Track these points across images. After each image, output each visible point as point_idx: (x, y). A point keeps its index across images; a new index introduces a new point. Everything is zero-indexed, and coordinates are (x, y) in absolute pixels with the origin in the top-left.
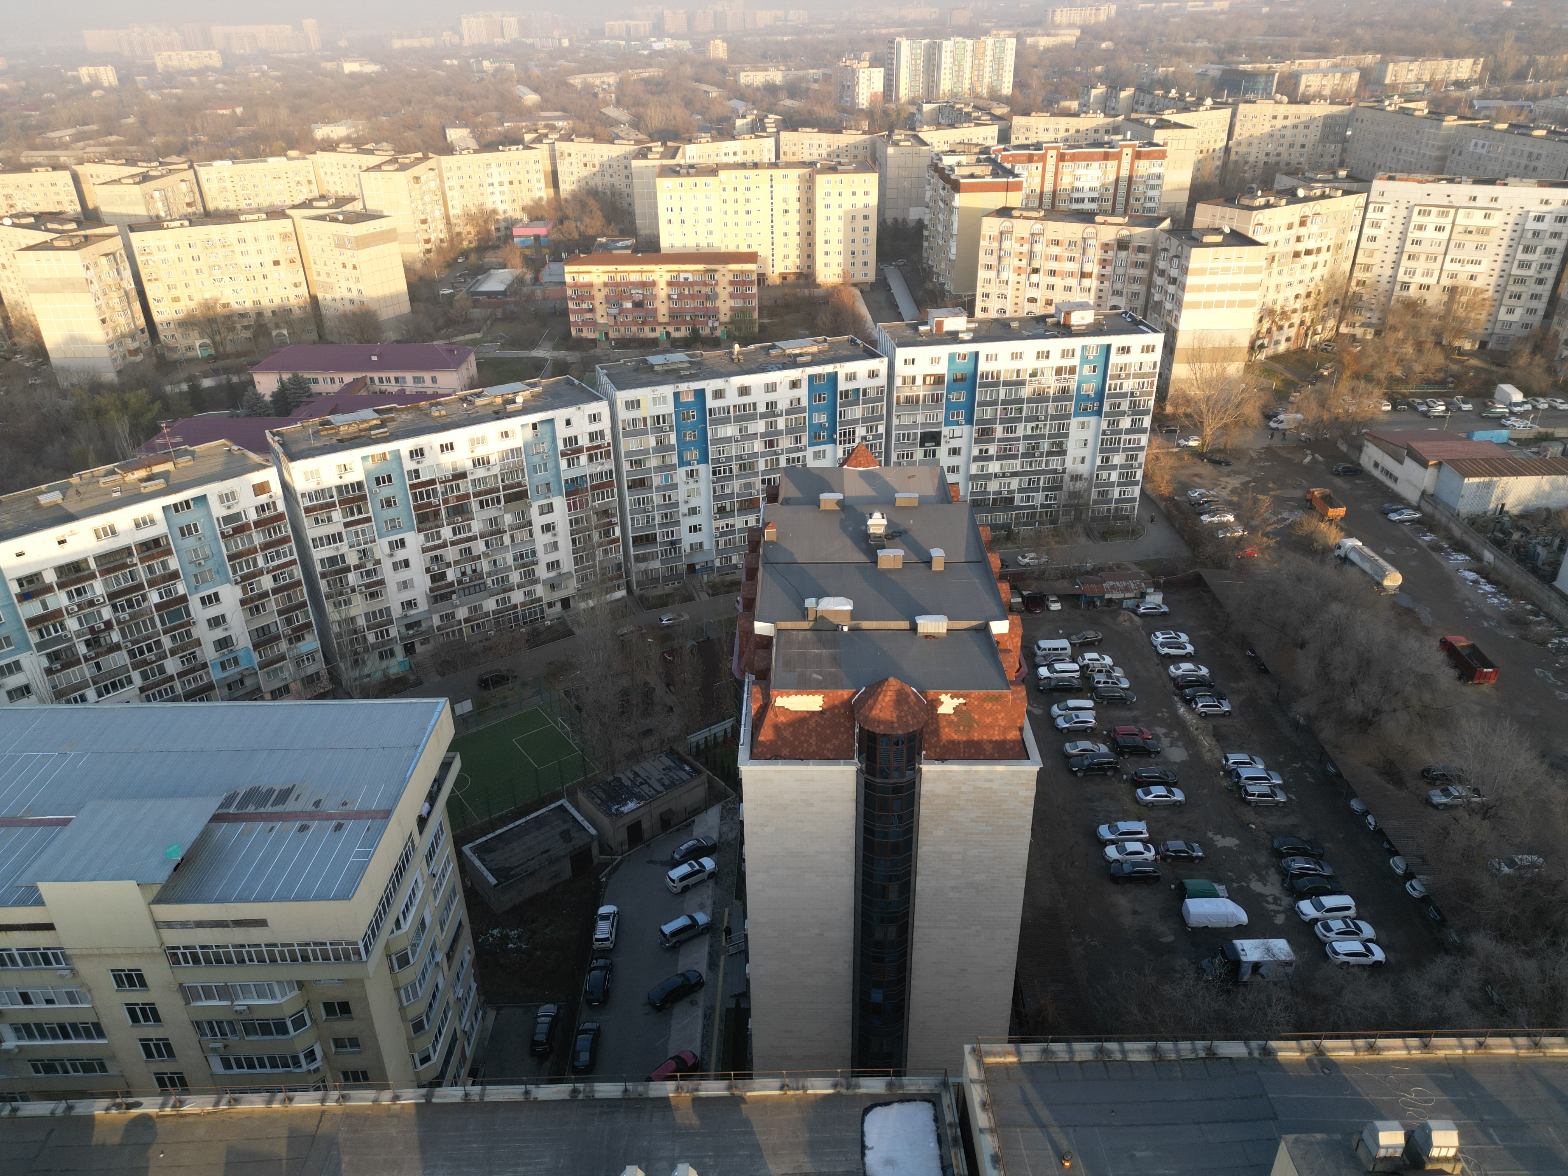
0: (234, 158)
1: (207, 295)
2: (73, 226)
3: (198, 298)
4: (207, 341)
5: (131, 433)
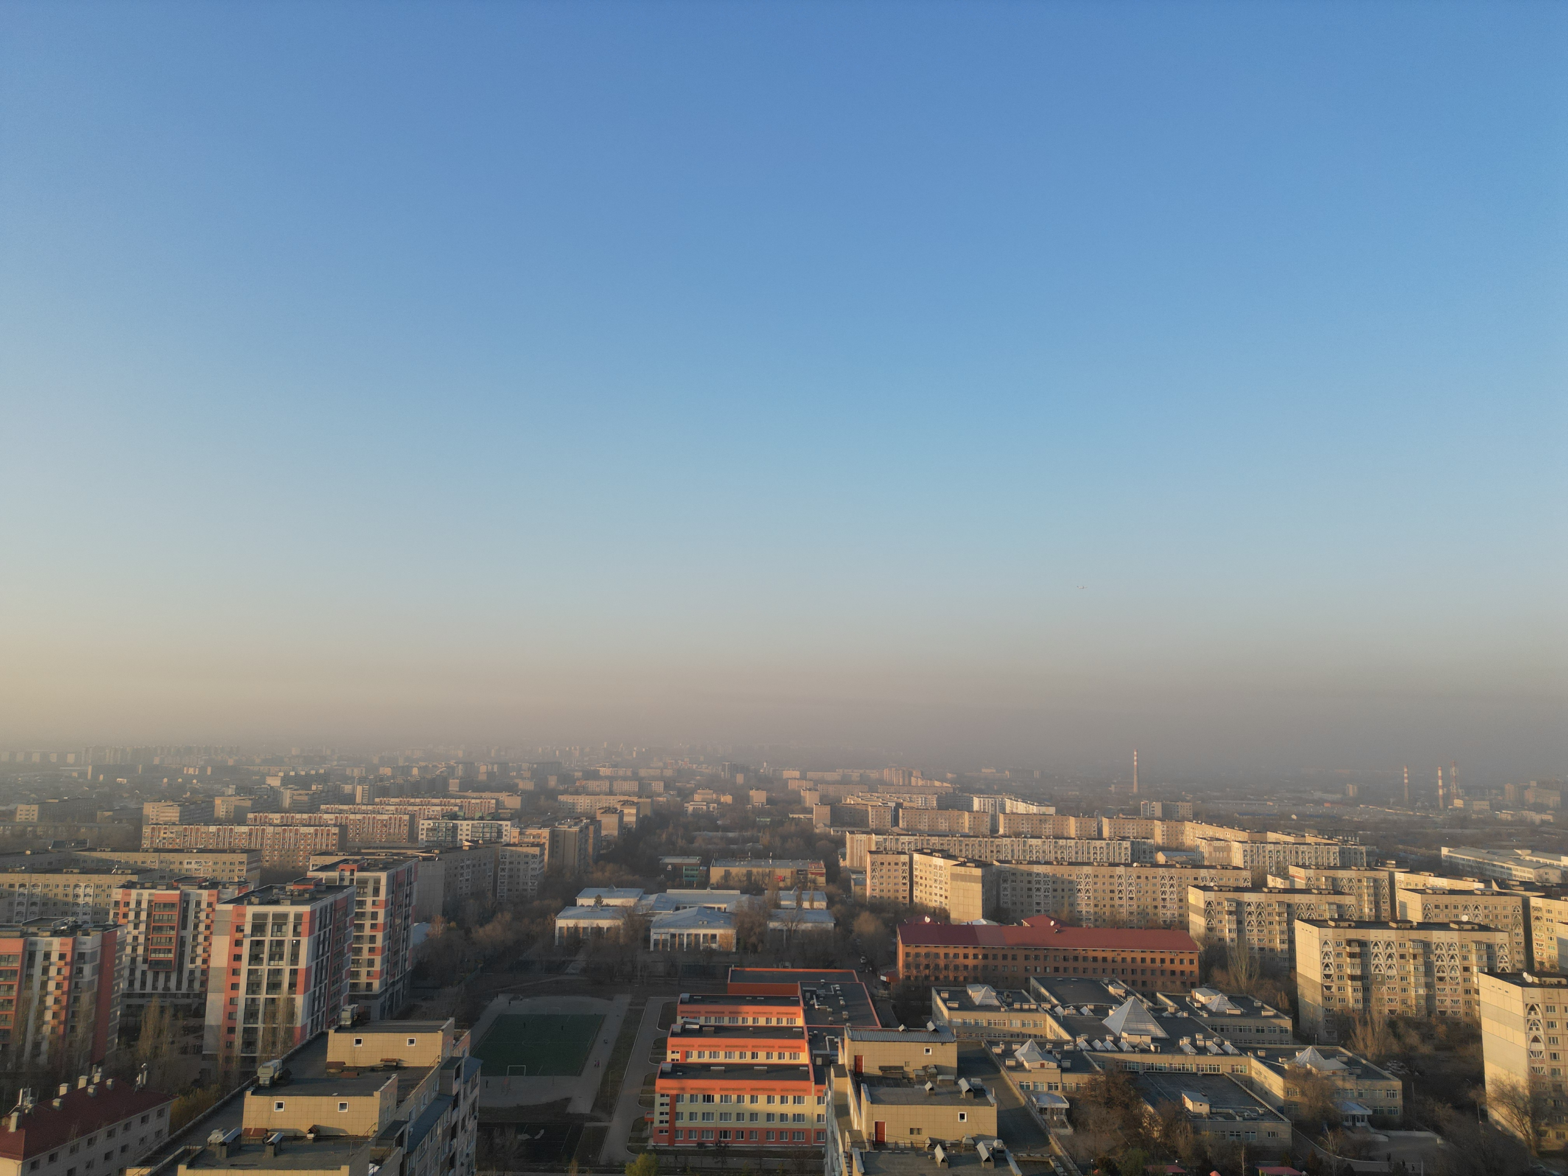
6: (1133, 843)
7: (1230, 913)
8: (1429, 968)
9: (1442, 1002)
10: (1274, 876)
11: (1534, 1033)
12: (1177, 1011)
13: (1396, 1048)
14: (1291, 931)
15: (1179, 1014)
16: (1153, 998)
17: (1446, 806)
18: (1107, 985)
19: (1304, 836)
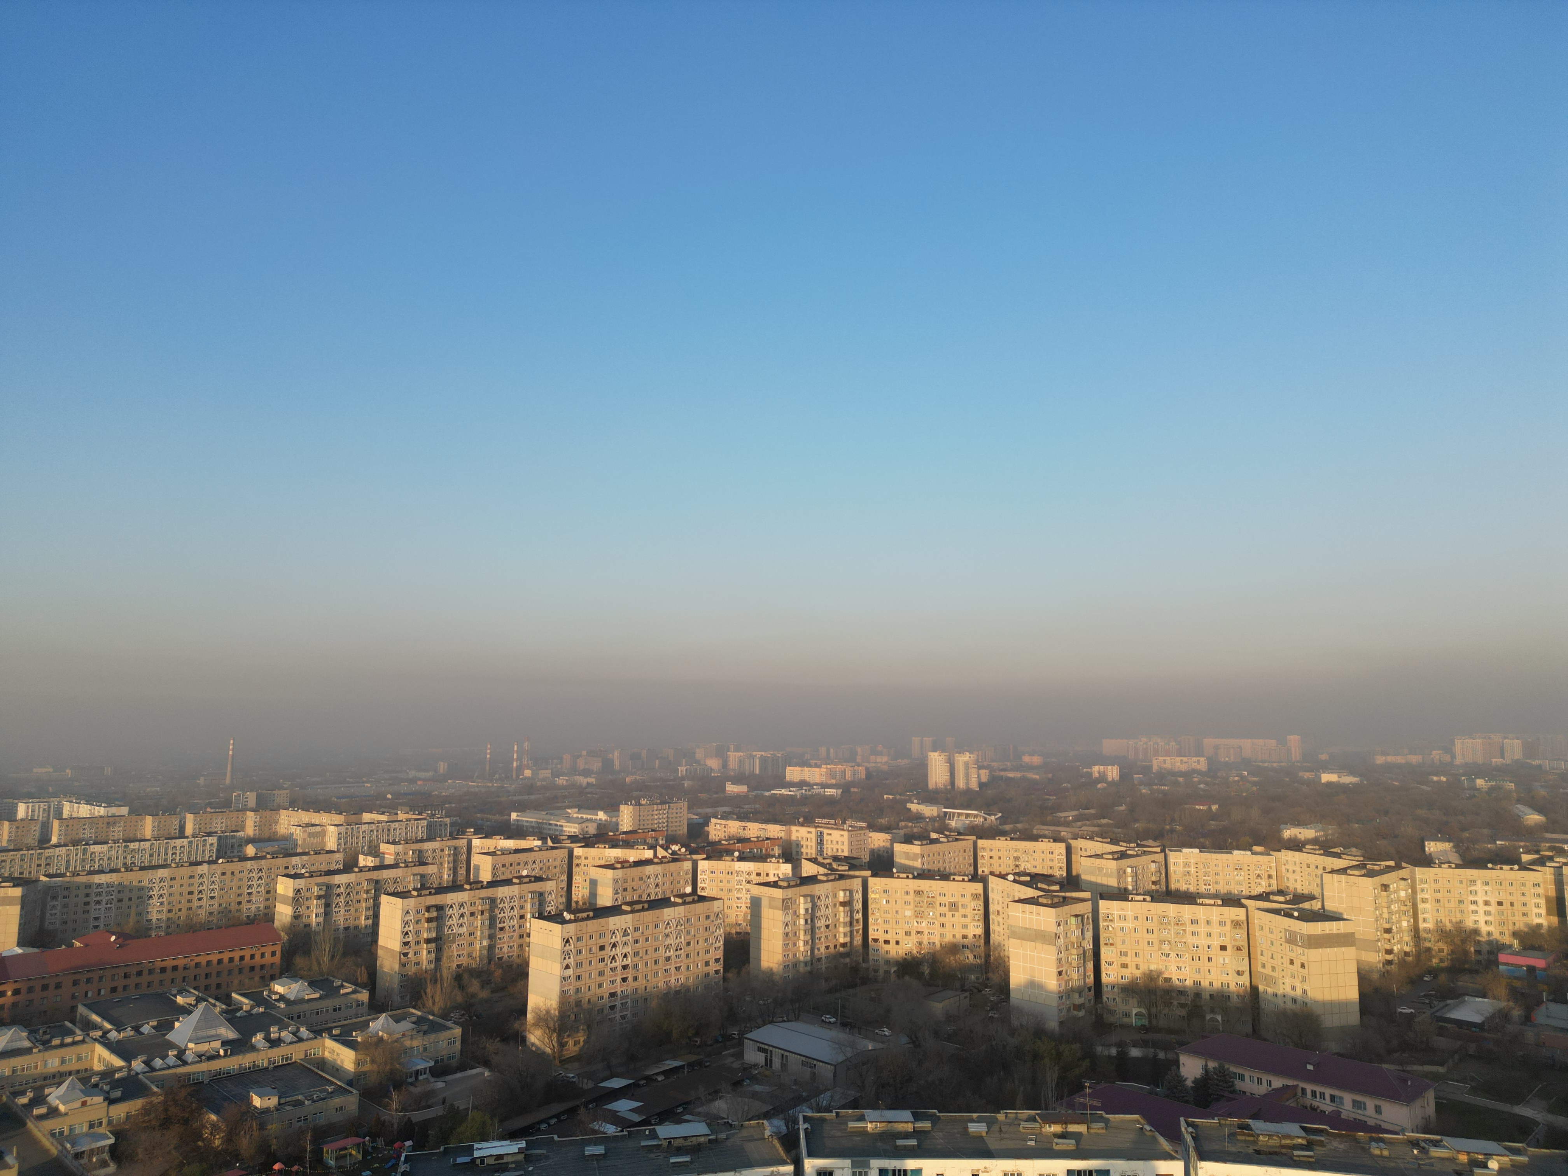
0: (1202, 848)
1: (1153, 967)
2: (1057, 888)
3: (1144, 968)
4: (1143, 1011)
5: (1057, 1085)
6: (220, 838)
7: (319, 897)
8: (493, 920)
9: (501, 949)
10: (366, 855)
11: (567, 961)
12: (252, 1007)
13: (459, 998)
14: (377, 906)
15: (255, 1011)
16: (226, 999)
17: (518, 777)
18: (175, 996)
19: (397, 814)
